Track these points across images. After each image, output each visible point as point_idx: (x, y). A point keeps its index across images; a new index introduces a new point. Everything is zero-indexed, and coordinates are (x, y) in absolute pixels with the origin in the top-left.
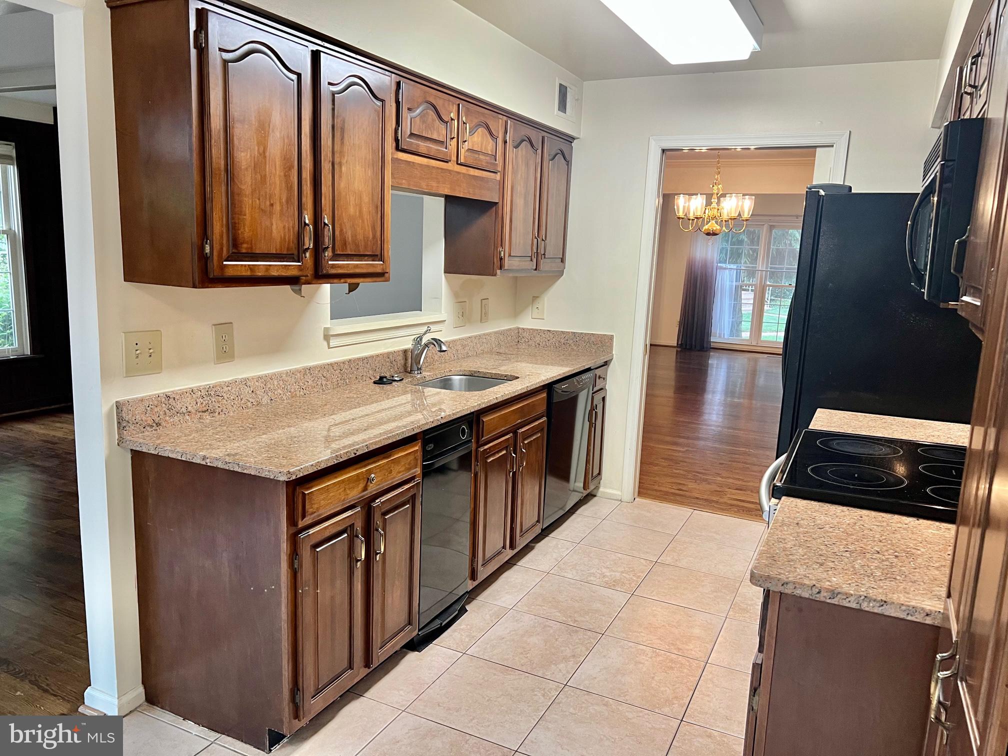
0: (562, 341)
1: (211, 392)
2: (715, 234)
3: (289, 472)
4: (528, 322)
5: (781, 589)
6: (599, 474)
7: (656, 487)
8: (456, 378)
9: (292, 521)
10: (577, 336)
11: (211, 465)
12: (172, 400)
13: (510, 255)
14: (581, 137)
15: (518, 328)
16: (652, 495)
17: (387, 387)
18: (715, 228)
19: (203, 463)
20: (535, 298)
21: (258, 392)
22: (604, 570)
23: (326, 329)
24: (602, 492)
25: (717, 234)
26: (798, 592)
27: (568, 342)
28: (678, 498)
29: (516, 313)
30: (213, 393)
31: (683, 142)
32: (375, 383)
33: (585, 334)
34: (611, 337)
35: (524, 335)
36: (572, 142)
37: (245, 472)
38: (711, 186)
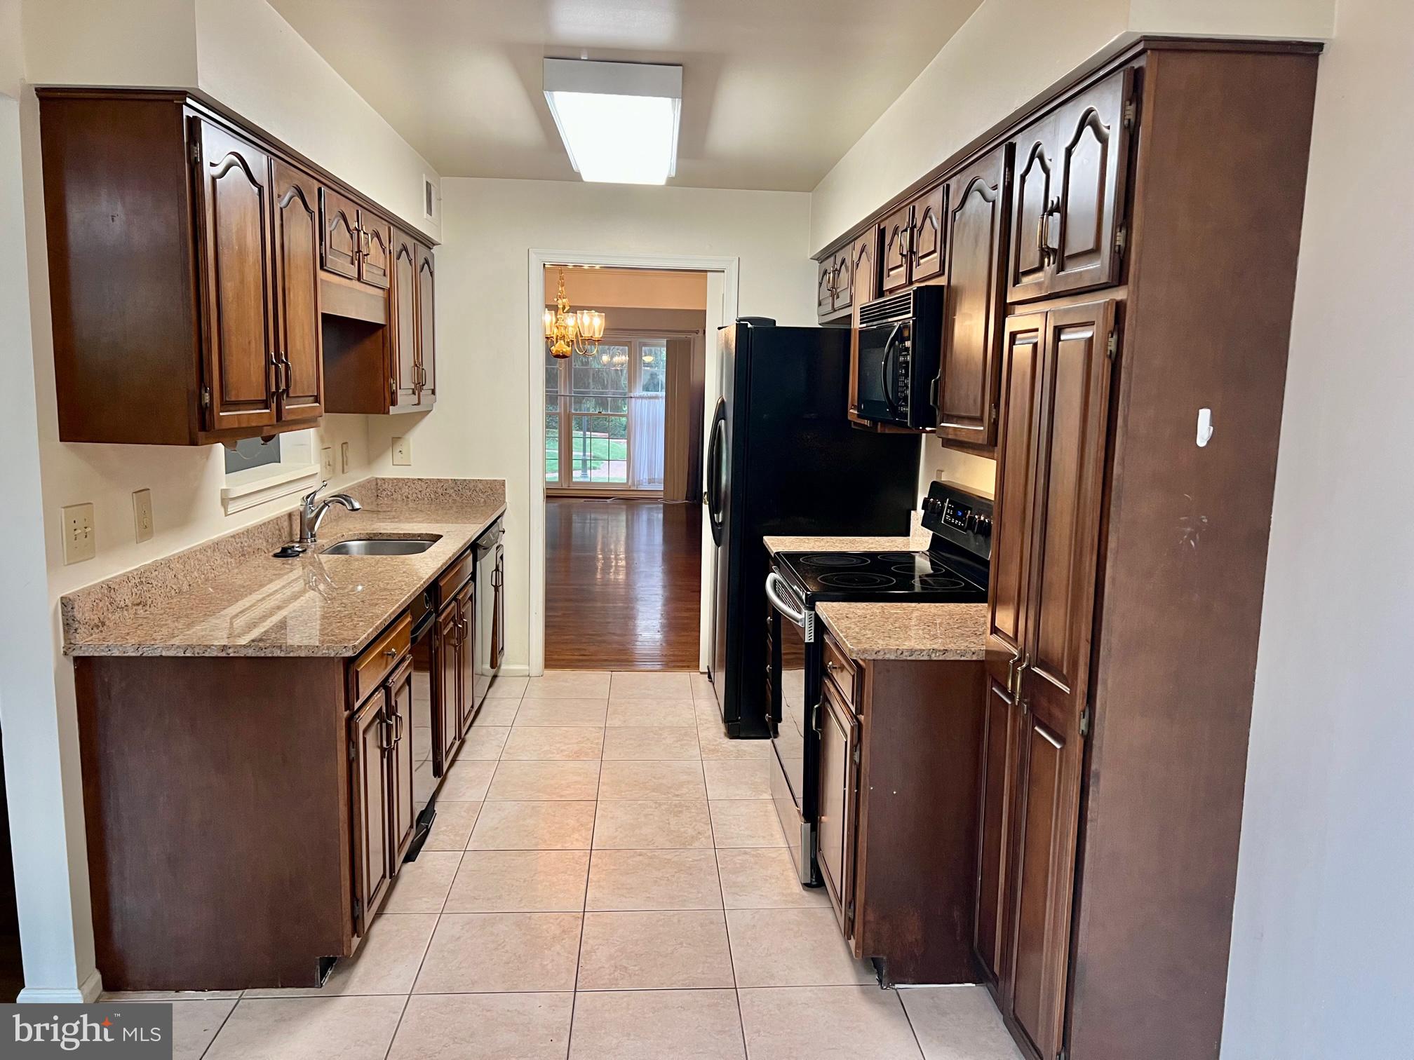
0: (440, 491)
1: (142, 578)
2: (564, 357)
3: (355, 646)
4: (388, 469)
8: (354, 545)
10: (459, 483)
12: (112, 591)
13: (400, 388)
14: (442, 242)
15: (376, 479)
17: (290, 560)
18: (564, 350)
20: (396, 440)
23: (224, 491)
24: (505, 670)
25: (566, 357)
26: (887, 657)
27: (448, 492)
29: (371, 459)
32: (276, 556)
33: (470, 481)
34: (503, 483)
35: (386, 486)
36: (430, 249)
38: (556, 300)
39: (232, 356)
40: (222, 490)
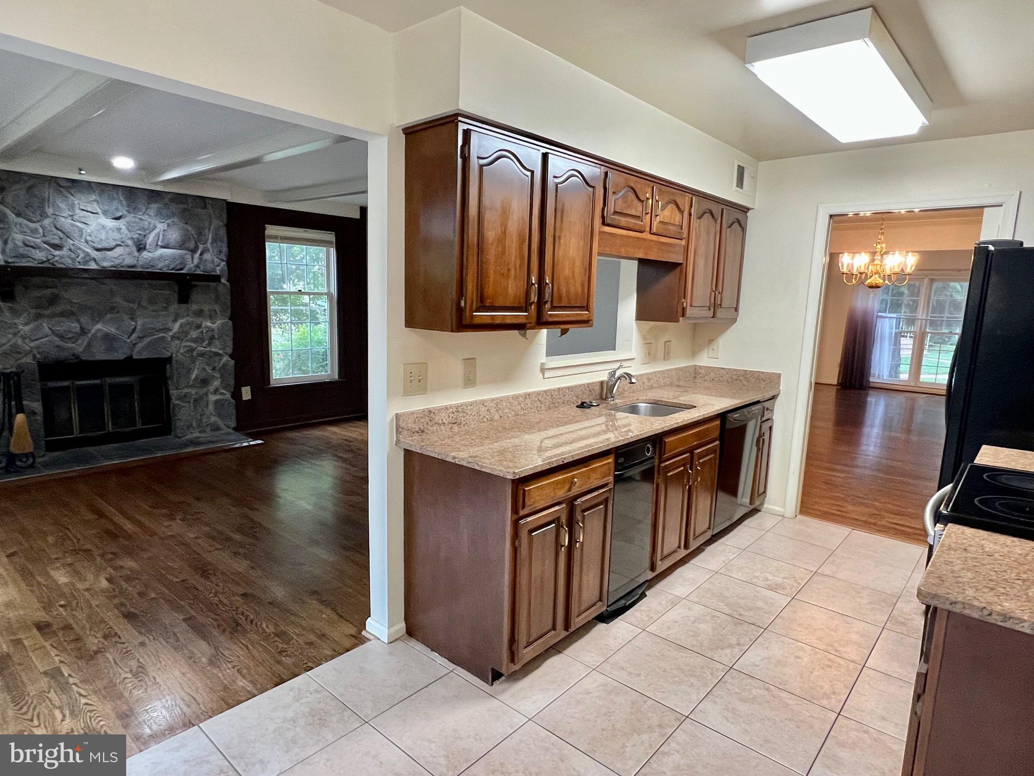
0: (735, 377)
1: (458, 409)
3: (514, 473)
4: (705, 360)
5: (950, 608)
6: (765, 492)
7: (816, 507)
9: (515, 510)
10: (748, 372)
11: (459, 463)
12: (432, 414)
13: (691, 306)
14: (756, 207)
15: (696, 366)
16: (813, 514)
17: (587, 410)
19: (453, 461)
20: (711, 341)
21: (492, 411)
22: (767, 575)
23: (542, 364)
24: (766, 508)
26: (967, 612)
27: (740, 378)
28: (838, 518)
29: (694, 353)
30: (460, 410)
31: (850, 209)
32: (577, 407)
33: (756, 372)
34: (779, 376)
35: (701, 371)
36: (747, 212)
37: (482, 470)
38: (875, 245)
39: (489, 278)
40: (541, 363)
